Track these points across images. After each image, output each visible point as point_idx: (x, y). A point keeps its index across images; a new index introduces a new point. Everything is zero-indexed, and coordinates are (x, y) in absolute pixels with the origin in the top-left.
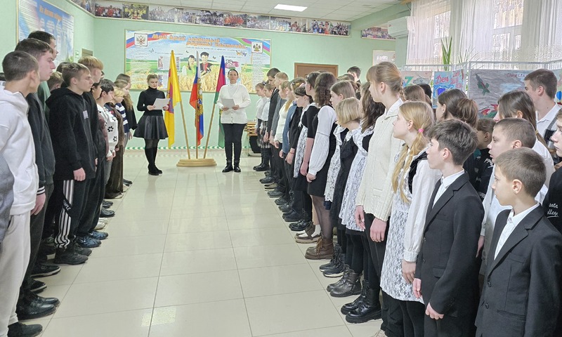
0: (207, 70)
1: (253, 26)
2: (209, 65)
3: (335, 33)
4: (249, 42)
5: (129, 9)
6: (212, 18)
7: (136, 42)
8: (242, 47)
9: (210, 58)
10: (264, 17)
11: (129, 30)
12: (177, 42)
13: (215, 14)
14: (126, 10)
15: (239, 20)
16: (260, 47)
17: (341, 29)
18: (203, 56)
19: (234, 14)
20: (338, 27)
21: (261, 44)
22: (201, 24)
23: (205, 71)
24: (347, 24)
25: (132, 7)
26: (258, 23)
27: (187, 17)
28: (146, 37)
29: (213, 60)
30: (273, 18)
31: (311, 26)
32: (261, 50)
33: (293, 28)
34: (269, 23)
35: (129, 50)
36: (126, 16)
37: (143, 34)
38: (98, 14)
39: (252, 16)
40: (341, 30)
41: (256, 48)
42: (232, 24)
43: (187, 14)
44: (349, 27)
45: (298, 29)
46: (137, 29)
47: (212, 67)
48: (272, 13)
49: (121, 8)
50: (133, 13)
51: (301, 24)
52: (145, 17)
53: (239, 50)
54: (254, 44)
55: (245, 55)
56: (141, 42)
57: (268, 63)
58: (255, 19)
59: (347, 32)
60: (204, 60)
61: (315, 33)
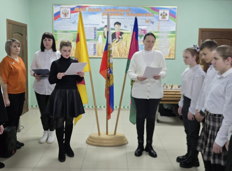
0: (119, 38)
2: (121, 34)
4: (156, 10)
8: (150, 15)
9: (122, 27)
11: (56, 5)
12: (94, 14)
16: (166, 15)
18: (116, 25)
21: (167, 12)
23: (117, 40)
29: (124, 28)
32: (167, 18)
35: (57, 22)
37: (67, 8)
41: (164, 16)
46: (62, 4)
47: (123, 36)
53: (148, 18)
54: (161, 12)
55: (153, 23)
56: (65, 15)
57: (174, 30)
60: (117, 29)
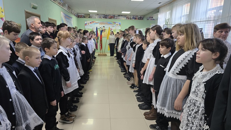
1: (116, 18)
2: (105, 30)
3: (139, 19)
4: (115, 23)
6: (105, 17)
7: (87, 24)
8: (113, 24)
9: (105, 28)
10: (119, 16)
11: (86, 21)
12: (97, 24)
13: (106, 15)
15: (113, 17)
19: (111, 15)
20: (140, 17)
21: (118, 23)
22: (103, 18)
23: (104, 32)
24: (143, 16)
25: (86, 15)
27: (99, 17)
30: (122, 16)
31: (132, 17)
32: (118, 25)
33: (127, 18)
34: (121, 17)
35: (86, 26)
36: (85, 17)
37: (89, 22)
38: (78, 17)
39: (116, 15)
40: (141, 18)
41: (117, 25)
42: (111, 18)
44: (144, 17)
45: (129, 19)
46: (88, 21)
47: (106, 30)
48: (121, 14)
49: (84, 15)
51: (129, 17)
52: (89, 17)
53: (113, 25)
54: (116, 23)
55: (114, 27)
56: (88, 24)
57: (120, 29)
58: (117, 16)
59: (143, 19)
60: (104, 28)
61: (134, 19)
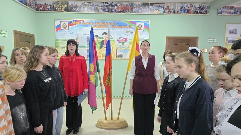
1: (137, 11)
4: (134, 23)
5: (56, 5)
6: (109, 7)
7: (62, 28)
8: (129, 27)
11: (57, 19)
12: (87, 26)
13: (111, 4)
14: (55, 6)
15: (128, 8)
17: (202, 9)
19: (125, 3)
20: (200, 8)
21: (142, 24)
22: (103, 12)
23: (105, 46)
24: (206, 5)
25: (58, 3)
26: (141, 9)
27: (93, 8)
28: (67, 23)
30: (152, 4)
31: (179, 8)
32: (143, 29)
34: (149, 8)
36: (55, 10)
37: (66, 21)
38: (37, 10)
39: (137, 4)
41: (140, 27)
42: (123, 11)
43: (93, 5)
44: (208, 7)
46: (62, 19)
48: (151, 1)
49: (51, 4)
50: (59, 7)
51: (171, 7)
52: (66, 10)
55: (132, 33)
58: (138, 6)
59: (206, 11)
60: (104, 38)
61: (183, 13)
